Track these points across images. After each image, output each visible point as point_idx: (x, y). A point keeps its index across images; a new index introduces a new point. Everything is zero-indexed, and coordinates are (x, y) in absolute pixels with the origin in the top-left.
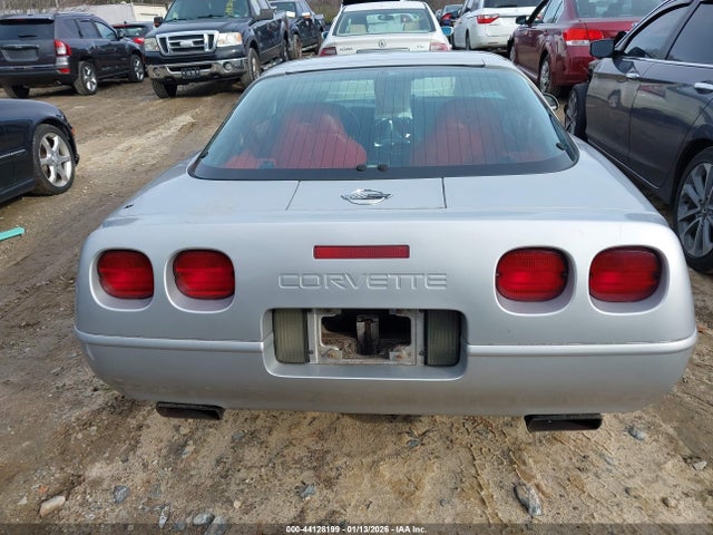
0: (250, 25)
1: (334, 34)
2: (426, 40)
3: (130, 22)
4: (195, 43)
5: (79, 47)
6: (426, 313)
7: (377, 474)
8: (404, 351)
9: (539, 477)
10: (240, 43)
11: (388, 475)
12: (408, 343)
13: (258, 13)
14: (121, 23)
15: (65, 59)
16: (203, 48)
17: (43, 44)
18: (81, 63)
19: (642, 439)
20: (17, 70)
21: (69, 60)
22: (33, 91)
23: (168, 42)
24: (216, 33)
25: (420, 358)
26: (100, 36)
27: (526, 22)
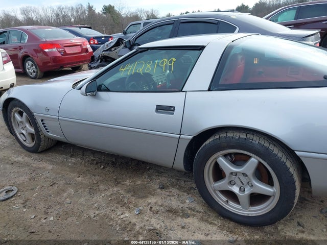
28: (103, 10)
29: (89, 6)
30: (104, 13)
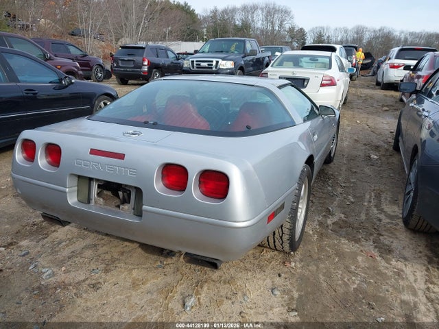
0: (243, 57)
1: (272, 66)
3: (188, 52)
4: (208, 65)
5: (156, 62)
9: (203, 295)
10: (232, 67)
12: (130, 202)
13: (249, 51)
14: (184, 51)
15: (146, 67)
16: (212, 68)
17: (137, 59)
18: (154, 70)
19: (275, 295)
20: (132, 71)
21: (148, 68)
22: (130, 82)
23: (195, 63)
24: (220, 61)
26: (168, 57)
27: (411, 70)
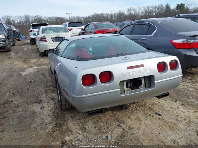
0: (5, 32)
2: (69, 34)
6: (144, 77)
7: (131, 119)
8: (142, 86)
10: (4, 37)
11: (133, 118)
12: (142, 85)
13: (7, 29)
25: (144, 87)
27: (83, 30)
28: (176, 7)
29: (167, 5)
30: (177, 9)
